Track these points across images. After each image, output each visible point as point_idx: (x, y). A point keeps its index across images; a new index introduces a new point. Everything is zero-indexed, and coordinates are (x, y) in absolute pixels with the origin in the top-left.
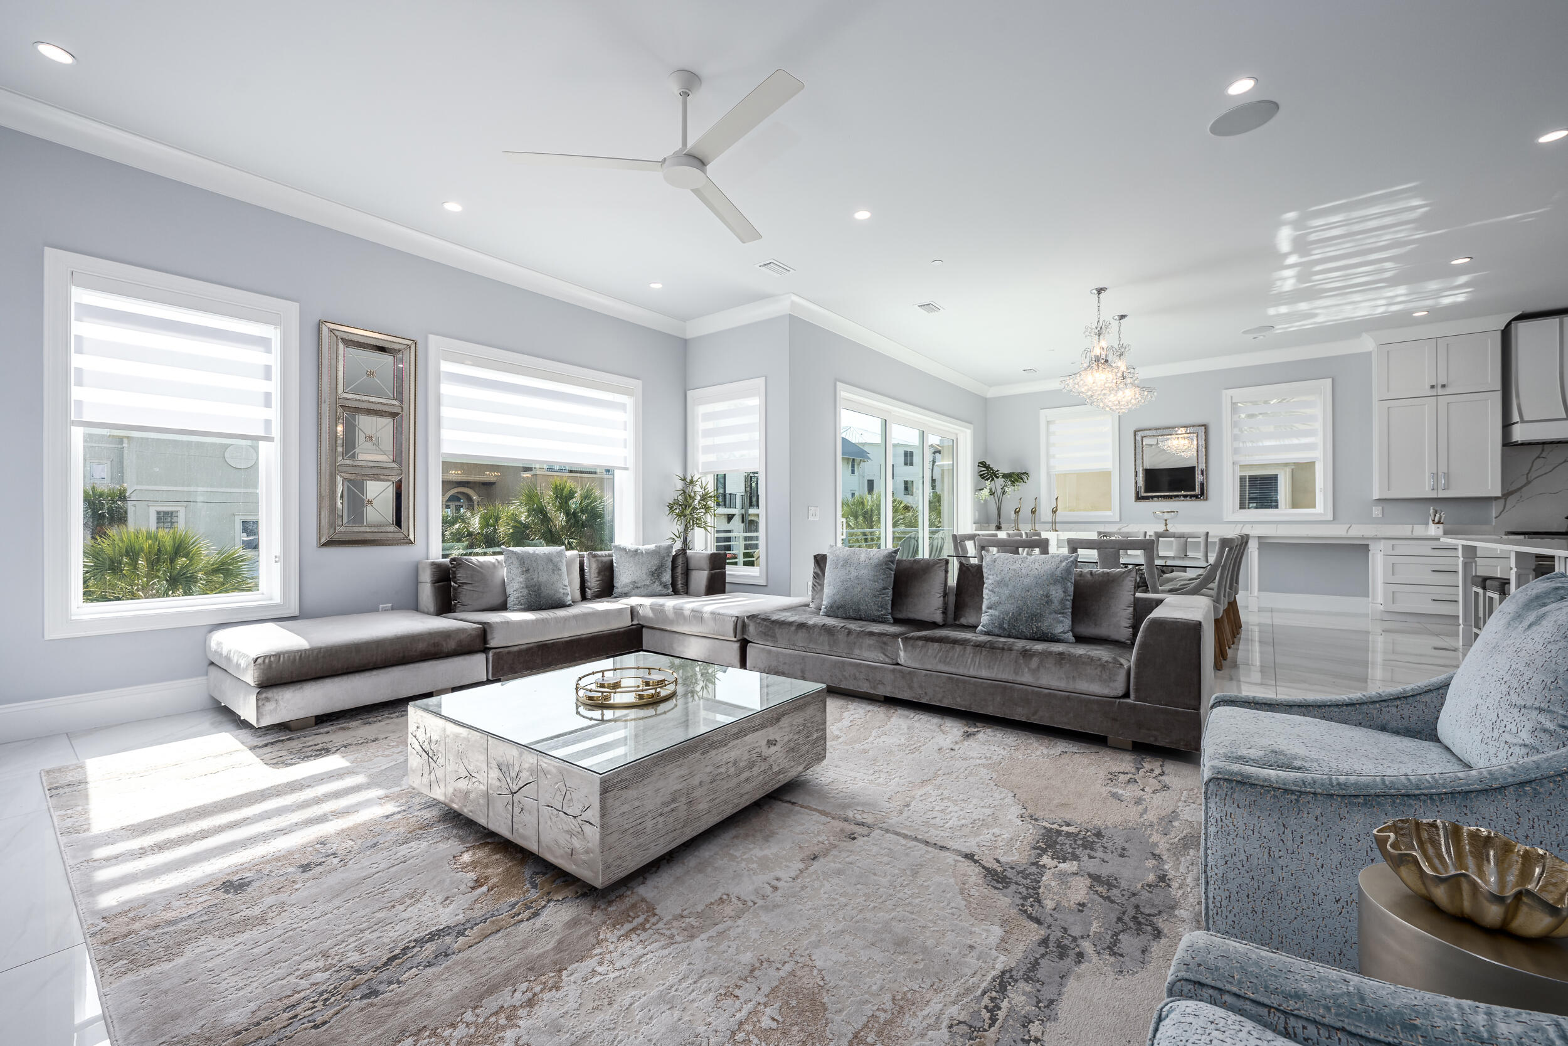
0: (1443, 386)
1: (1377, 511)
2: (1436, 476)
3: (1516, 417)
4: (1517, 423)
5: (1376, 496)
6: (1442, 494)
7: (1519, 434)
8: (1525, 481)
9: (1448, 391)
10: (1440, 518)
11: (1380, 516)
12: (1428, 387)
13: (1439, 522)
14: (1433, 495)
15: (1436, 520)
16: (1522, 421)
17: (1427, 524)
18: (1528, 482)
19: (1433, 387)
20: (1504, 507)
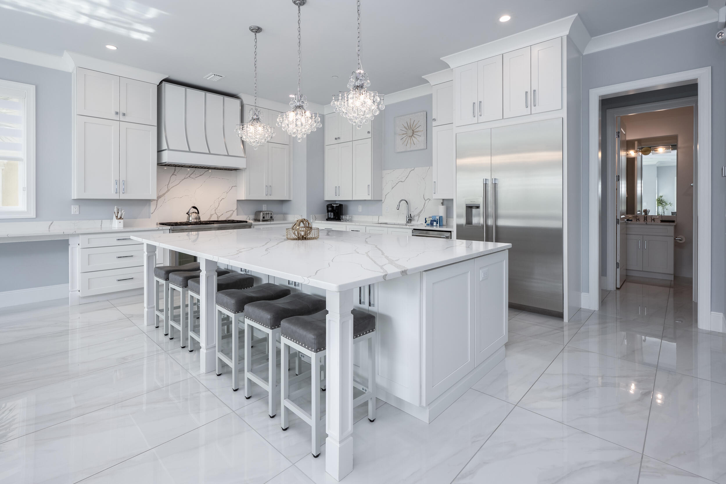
0: (124, 115)
1: (74, 209)
2: (117, 182)
3: (164, 146)
4: (166, 150)
5: (75, 196)
6: (123, 197)
7: (166, 158)
8: (167, 190)
9: (127, 119)
10: (121, 215)
11: (78, 213)
12: (113, 113)
13: (121, 218)
14: (116, 197)
15: (119, 217)
16: (169, 149)
17: (112, 219)
18: (168, 191)
19: (117, 113)
20: (156, 207)
